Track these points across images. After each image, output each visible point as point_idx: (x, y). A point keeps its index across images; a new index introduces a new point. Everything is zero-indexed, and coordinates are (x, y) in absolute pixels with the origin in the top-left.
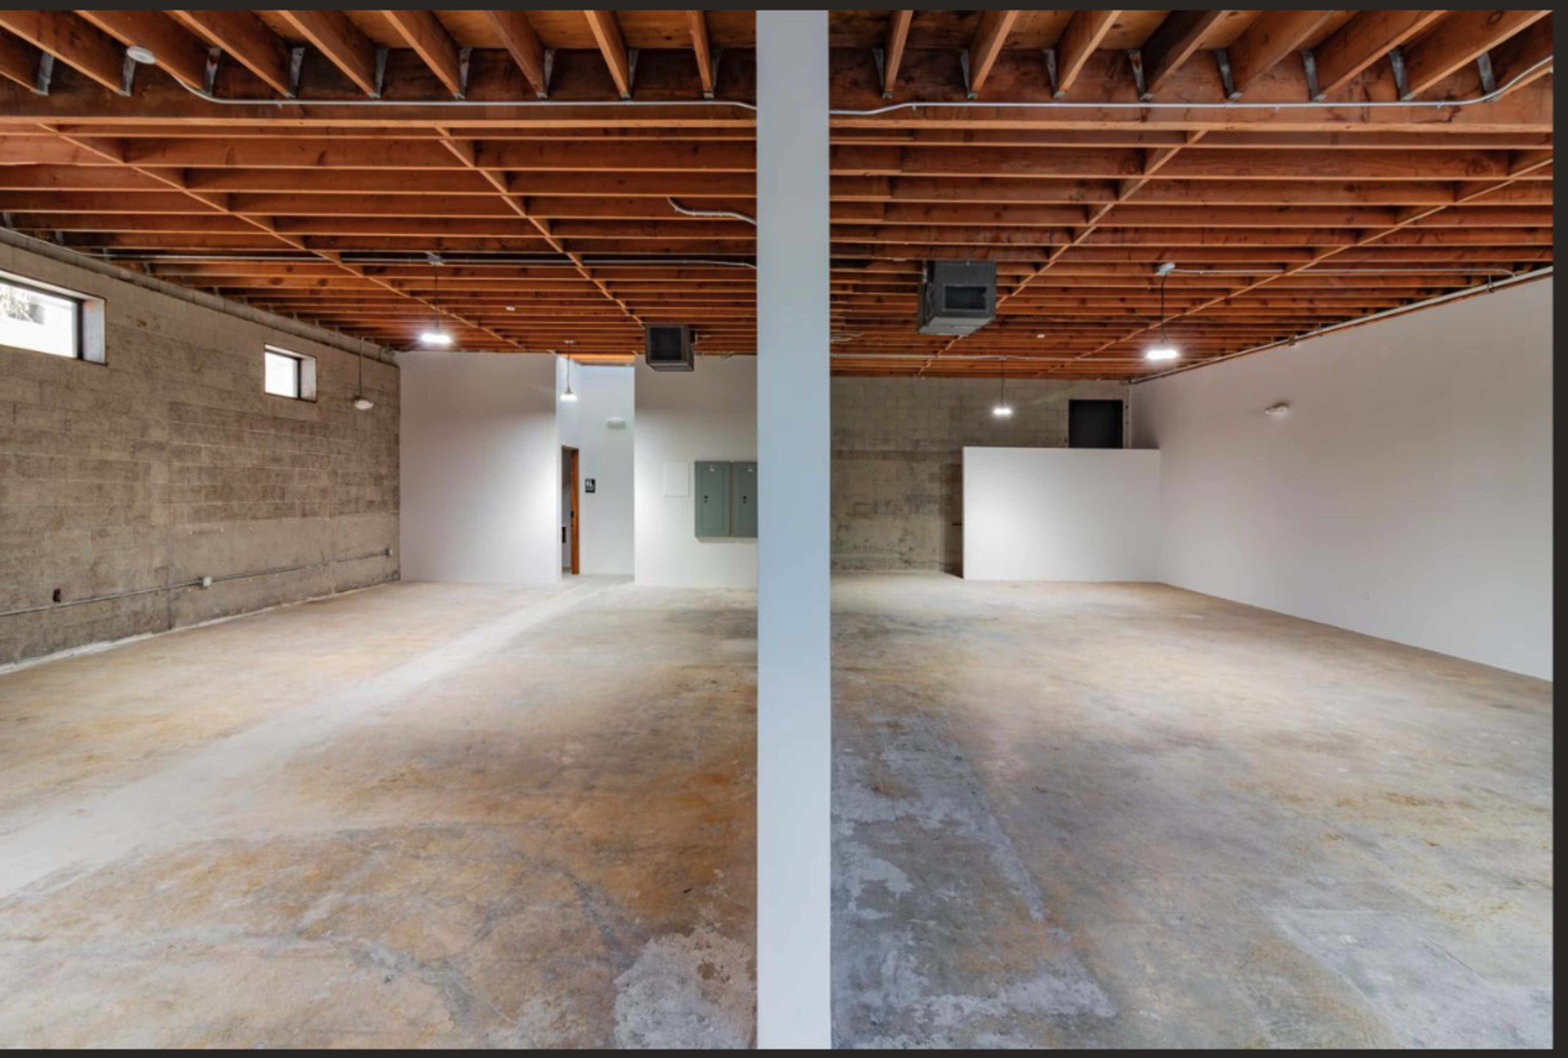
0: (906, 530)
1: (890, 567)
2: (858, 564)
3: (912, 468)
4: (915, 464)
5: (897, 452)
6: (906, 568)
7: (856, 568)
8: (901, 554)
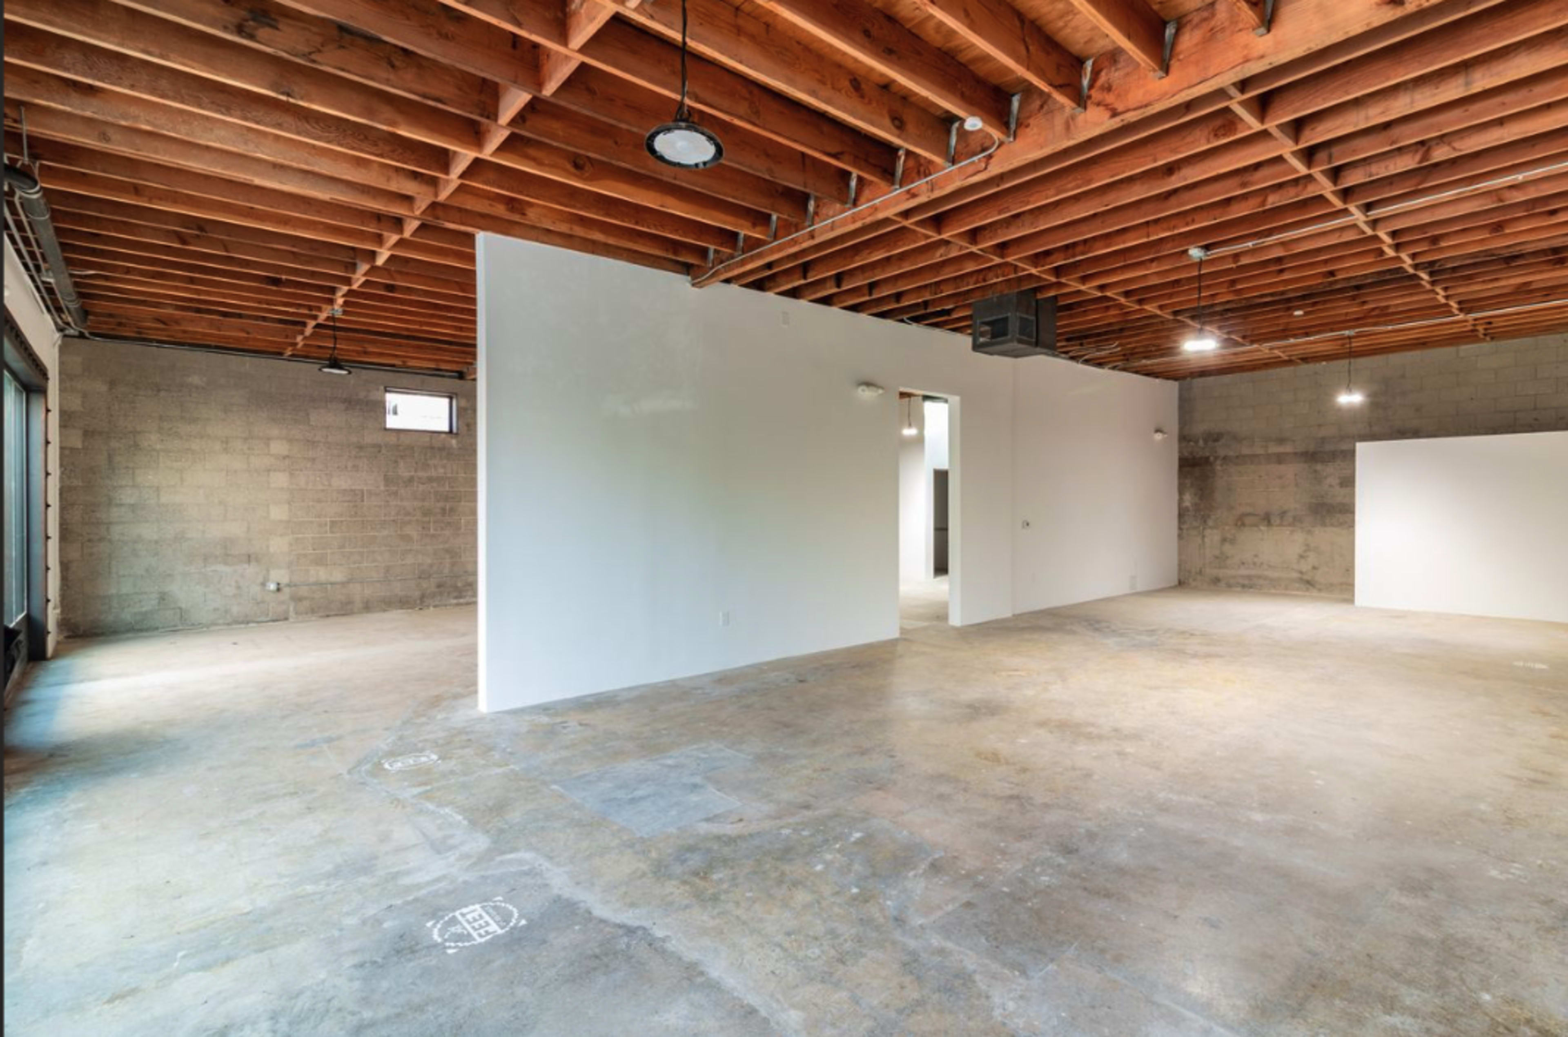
0: (1308, 545)
1: (1286, 588)
2: (1246, 582)
3: (1316, 471)
4: (1319, 467)
5: (1295, 454)
6: (1307, 590)
7: (1243, 586)
8: (1301, 573)
